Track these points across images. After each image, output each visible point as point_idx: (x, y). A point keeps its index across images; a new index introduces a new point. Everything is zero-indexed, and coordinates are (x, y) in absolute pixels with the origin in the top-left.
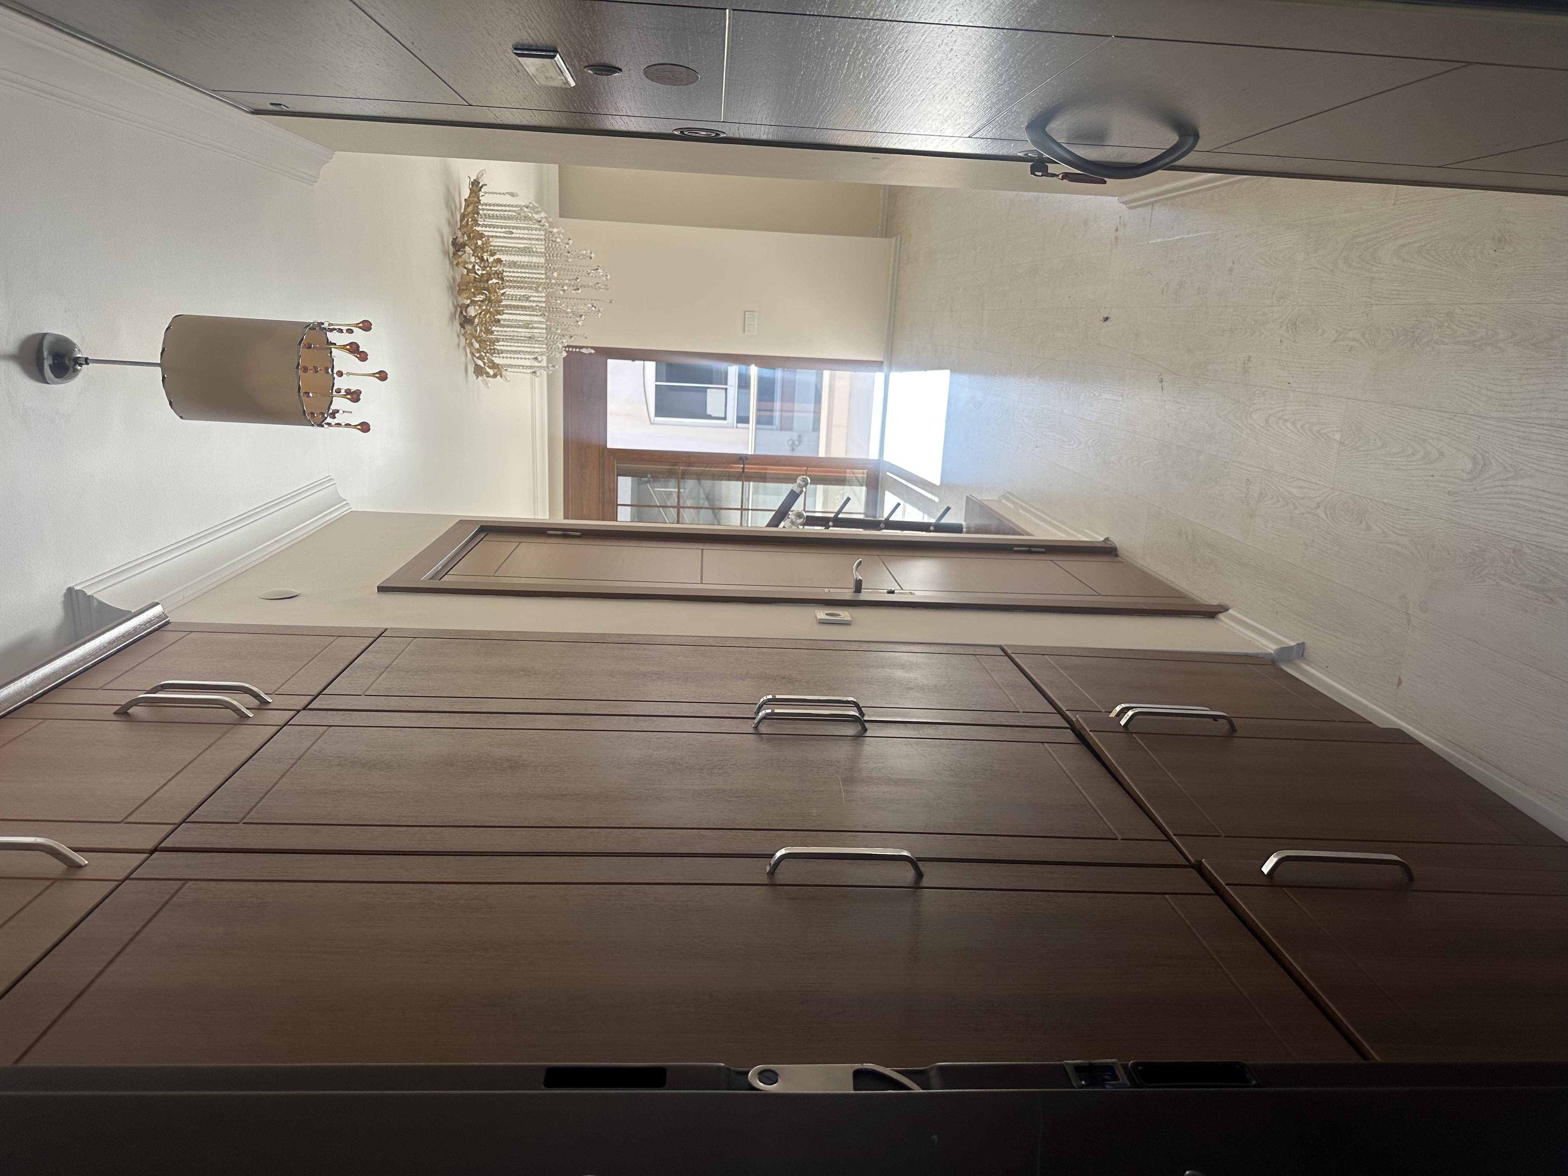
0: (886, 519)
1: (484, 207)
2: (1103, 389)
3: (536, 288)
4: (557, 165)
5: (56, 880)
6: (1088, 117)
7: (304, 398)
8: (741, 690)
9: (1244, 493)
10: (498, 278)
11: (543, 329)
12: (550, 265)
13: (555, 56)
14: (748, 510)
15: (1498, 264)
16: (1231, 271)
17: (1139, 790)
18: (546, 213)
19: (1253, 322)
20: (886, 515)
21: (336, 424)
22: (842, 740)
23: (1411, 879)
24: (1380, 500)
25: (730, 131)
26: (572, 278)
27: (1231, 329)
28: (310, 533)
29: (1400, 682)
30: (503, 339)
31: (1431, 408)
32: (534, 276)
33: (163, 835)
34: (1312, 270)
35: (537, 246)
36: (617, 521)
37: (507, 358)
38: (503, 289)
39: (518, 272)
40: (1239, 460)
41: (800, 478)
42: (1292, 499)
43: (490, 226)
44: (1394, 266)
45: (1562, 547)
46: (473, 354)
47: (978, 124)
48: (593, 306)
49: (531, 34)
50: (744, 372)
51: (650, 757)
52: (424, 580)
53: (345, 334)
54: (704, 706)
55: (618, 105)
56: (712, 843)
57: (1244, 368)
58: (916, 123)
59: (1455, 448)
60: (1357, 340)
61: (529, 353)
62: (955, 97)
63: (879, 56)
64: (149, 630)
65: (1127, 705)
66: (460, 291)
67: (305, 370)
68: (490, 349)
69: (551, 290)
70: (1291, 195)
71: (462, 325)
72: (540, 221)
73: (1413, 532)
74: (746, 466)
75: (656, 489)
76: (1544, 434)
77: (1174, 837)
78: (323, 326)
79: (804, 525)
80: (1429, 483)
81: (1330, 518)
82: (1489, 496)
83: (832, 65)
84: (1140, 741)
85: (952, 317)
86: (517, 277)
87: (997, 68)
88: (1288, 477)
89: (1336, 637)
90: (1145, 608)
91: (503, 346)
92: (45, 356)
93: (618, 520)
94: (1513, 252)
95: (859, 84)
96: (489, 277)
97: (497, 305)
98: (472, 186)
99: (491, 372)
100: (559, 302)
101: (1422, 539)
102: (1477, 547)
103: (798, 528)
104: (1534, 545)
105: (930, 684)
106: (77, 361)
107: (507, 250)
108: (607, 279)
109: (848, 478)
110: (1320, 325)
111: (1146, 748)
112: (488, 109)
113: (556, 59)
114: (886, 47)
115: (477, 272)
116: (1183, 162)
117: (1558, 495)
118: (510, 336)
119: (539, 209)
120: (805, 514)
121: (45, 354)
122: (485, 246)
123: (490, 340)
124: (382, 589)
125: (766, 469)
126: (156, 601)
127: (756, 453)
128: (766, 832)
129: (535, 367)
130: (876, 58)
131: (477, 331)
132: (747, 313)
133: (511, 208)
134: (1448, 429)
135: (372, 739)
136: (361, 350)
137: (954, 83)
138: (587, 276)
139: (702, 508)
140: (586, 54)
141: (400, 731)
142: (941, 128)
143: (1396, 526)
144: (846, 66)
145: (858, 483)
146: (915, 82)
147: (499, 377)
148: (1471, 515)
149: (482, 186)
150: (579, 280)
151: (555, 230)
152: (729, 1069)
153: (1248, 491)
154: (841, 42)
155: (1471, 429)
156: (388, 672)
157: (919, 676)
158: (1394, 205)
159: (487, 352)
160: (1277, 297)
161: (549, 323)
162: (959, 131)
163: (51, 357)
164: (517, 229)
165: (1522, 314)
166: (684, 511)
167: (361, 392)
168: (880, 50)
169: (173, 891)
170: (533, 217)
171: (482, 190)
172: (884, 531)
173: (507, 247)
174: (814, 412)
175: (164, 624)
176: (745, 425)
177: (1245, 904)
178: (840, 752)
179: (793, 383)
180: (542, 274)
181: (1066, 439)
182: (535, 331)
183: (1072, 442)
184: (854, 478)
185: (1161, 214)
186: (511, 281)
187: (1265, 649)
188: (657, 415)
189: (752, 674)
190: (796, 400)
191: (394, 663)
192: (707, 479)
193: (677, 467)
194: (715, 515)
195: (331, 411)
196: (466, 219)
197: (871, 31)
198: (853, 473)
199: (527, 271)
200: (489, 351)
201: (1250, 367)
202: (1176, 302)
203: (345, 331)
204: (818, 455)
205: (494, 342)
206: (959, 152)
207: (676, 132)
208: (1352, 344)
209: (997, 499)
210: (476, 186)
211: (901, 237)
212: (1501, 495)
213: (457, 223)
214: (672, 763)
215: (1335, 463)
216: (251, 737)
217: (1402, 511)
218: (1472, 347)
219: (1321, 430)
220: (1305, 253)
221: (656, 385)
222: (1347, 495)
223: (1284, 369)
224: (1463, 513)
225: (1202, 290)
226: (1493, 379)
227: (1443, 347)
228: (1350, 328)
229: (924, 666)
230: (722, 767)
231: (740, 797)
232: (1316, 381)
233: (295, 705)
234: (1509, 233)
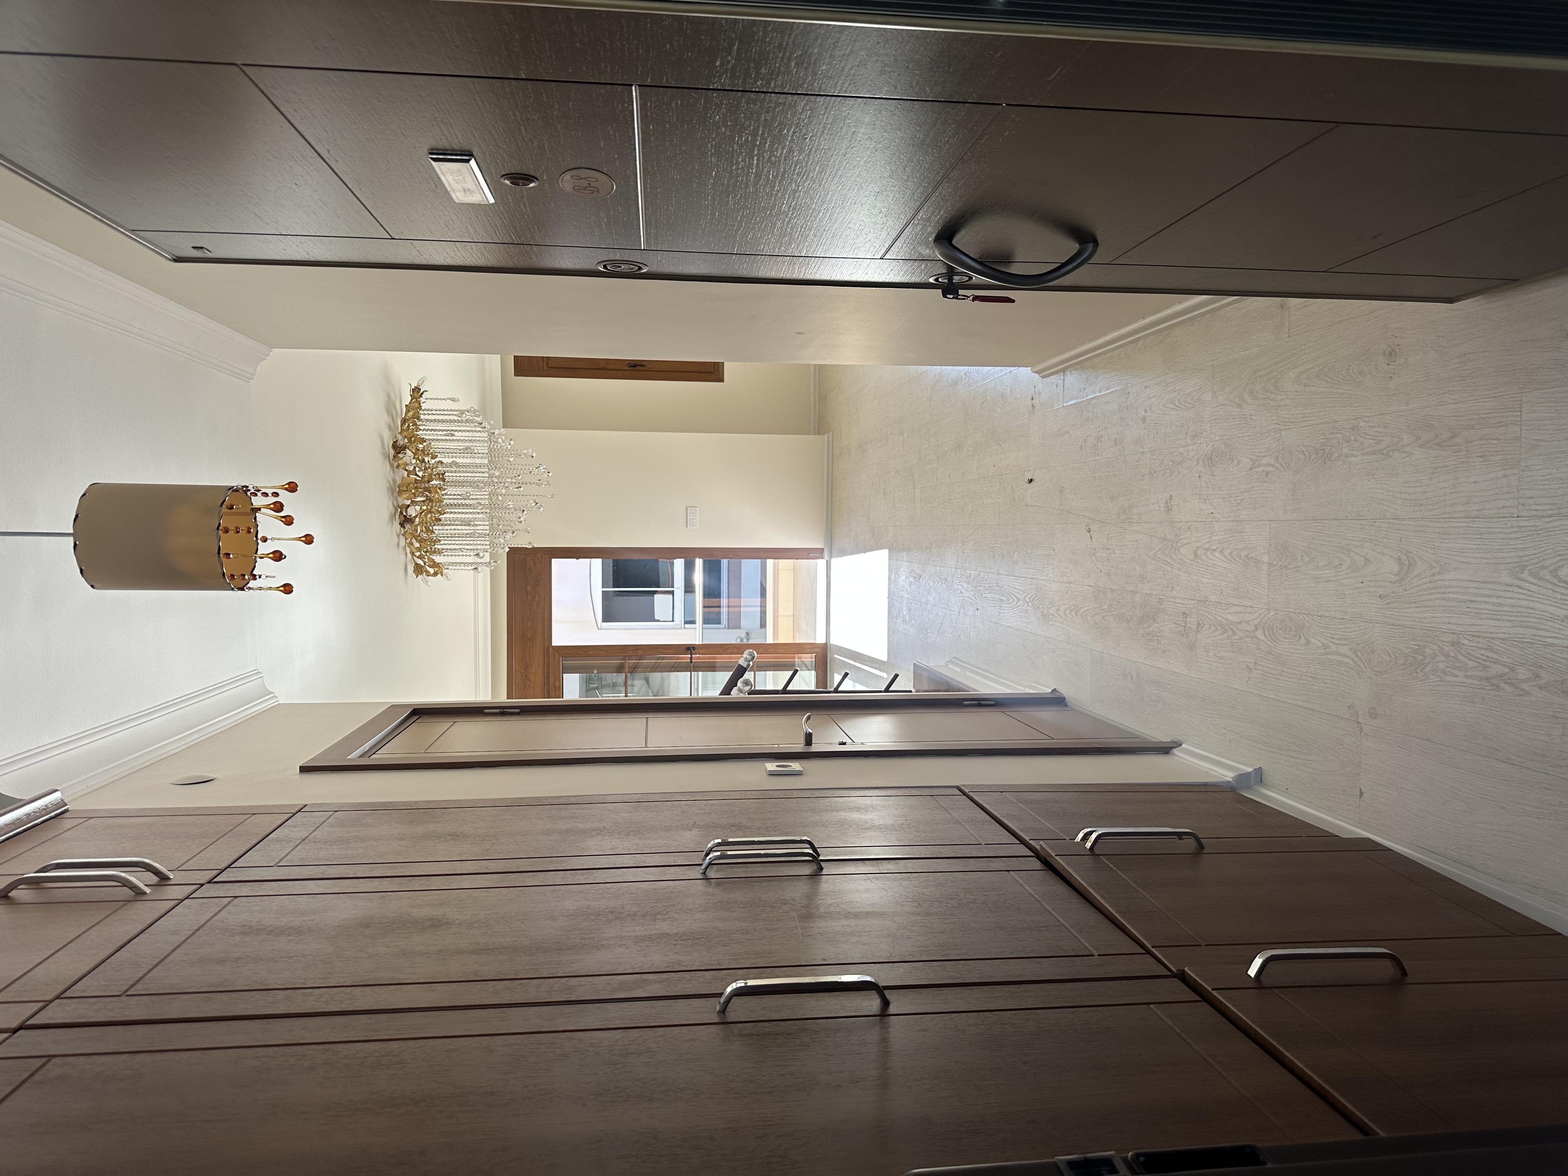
1: (425, 412)
2: (1034, 546)
3: (478, 487)
7: (224, 560)
8: (688, 839)
9: (1182, 626)
10: (440, 479)
11: (485, 525)
12: (493, 465)
13: (470, 161)
15: (1392, 375)
16: (1144, 419)
18: (488, 416)
19: (1171, 463)
21: (257, 588)
22: (797, 880)
23: (1404, 973)
24: (1315, 614)
25: (652, 262)
26: (514, 477)
27: (1150, 473)
29: (1361, 794)
30: (444, 537)
31: (1351, 518)
32: (477, 475)
33: (30, 1013)
34: (1221, 407)
35: (478, 448)
37: (448, 556)
38: (444, 489)
39: (459, 472)
40: (1173, 595)
41: (747, 652)
42: (1230, 626)
43: (431, 430)
44: (1297, 392)
45: (1498, 633)
46: (413, 554)
47: (888, 241)
48: (535, 502)
49: (445, 132)
50: (689, 569)
51: (588, 908)
52: (353, 757)
53: (269, 497)
54: (647, 857)
57: (1167, 507)
59: (1380, 553)
60: (1272, 465)
61: (471, 550)
62: (863, 200)
63: (785, 145)
65: (1089, 829)
66: (400, 493)
67: (227, 531)
68: (431, 548)
69: (494, 488)
71: (402, 525)
72: (482, 424)
73: (1352, 640)
74: (693, 656)
76: (1462, 527)
77: (1153, 949)
78: (247, 490)
80: (1360, 590)
81: (1269, 639)
82: (1419, 594)
83: (742, 161)
84: (1107, 862)
85: (886, 499)
86: (459, 477)
88: (1223, 605)
89: (1291, 757)
90: (1099, 747)
91: (444, 544)
93: (564, 698)
94: (1405, 363)
95: (770, 187)
96: (430, 478)
97: (438, 504)
98: (413, 392)
99: (432, 571)
100: (501, 499)
101: (1361, 646)
102: (1415, 645)
103: (745, 697)
104: (1471, 635)
105: (887, 824)
107: (446, 452)
108: (549, 476)
109: (797, 663)
110: (1234, 457)
111: (1115, 868)
113: (471, 164)
114: (791, 133)
115: (418, 473)
117: (1486, 582)
118: (451, 534)
119: (480, 413)
122: (426, 449)
123: (431, 539)
124: (304, 769)
125: (714, 658)
126: (55, 787)
127: (704, 642)
128: (716, 971)
129: (476, 563)
130: (783, 148)
131: (417, 531)
132: (689, 508)
133: (452, 413)
134: (1370, 536)
135: (281, 907)
138: (529, 474)
140: (501, 158)
141: (313, 898)
142: (853, 248)
143: (1334, 637)
144: (755, 162)
145: (805, 668)
146: (824, 181)
147: (439, 575)
148: (1405, 615)
149: (423, 392)
150: (520, 477)
151: (496, 432)
153: (1186, 624)
154: (748, 127)
155: (1392, 532)
156: (305, 843)
157: (875, 817)
158: (1288, 337)
159: (428, 552)
160: (1190, 436)
161: (490, 520)
162: (871, 251)
164: (458, 432)
165: (1423, 418)
167: (285, 553)
168: (786, 138)
169: (35, 1069)
170: (475, 420)
171: (423, 396)
172: (834, 695)
173: (448, 449)
174: (761, 607)
175: (62, 811)
176: (692, 626)
178: (795, 891)
179: (739, 573)
180: (485, 473)
181: (1005, 599)
182: (477, 528)
183: (1011, 600)
184: (802, 663)
185: (1072, 378)
186: (453, 481)
187: (1223, 778)
188: (604, 621)
189: (699, 825)
190: (742, 594)
191: (311, 836)
193: (624, 661)
195: (253, 575)
196: (407, 424)
197: (774, 109)
198: (802, 657)
199: (470, 471)
200: (429, 550)
201: (1172, 506)
202: (1095, 456)
203: (270, 495)
204: (765, 642)
205: (434, 541)
207: (599, 267)
208: (1270, 468)
209: (944, 664)
210: (417, 393)
211: (833, 434)
212: (1430, 591)
213: (398, 428)
214: (612, 912)
215: (1267, 584)
216: (144, 912)
217: (1338, 621)
218: (1381, 456)
219: (1249, 554)
220: (1212, 392)
221: (603, 592)
222: (1283, 613)
223: (1206, 502)
224: (1398, 614)
225: (1118, 441)
226: (1406, 482)
227: (1353, 459)
228: (1263, 454)
229: (880, 808)
230: (667, 912)
231: (687, 940)
232: (1238, 509)
233: (198, 879)
234: (1398, 347)
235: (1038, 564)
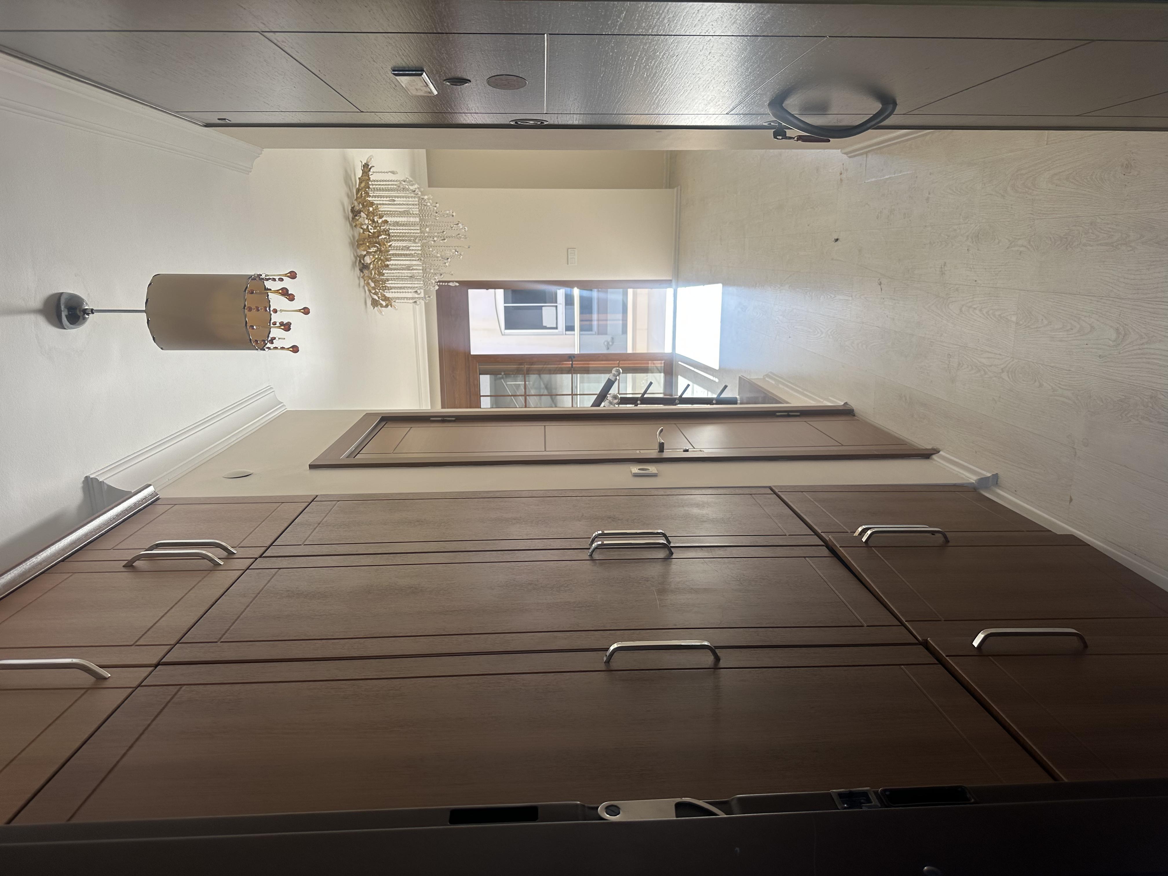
0: (680, 396)
1: (373, 183)
2: (837, 292)
3: (413, 240)
4: (425, 150)
5: (88, 689)
6: (813, 94)
7: (250, 330)
8: (578, 528)
9: (946, 364)
10: (386, 235)
11: (420, 270)
12: (423, 223)
13: (422, 74)
14: (577, 395)
15: (1127, 184)
16: (928, 199)
17: (879, 589)
18: (418, 184)
19: (947, 237)
20: (679, 394)
21: (274, 348)
22: (655, 562)
23: (1086, 646)
24: (1049, 365)
25: (551, 120)
26: (440, 232)
27: (930, 243)
28: (257, 428)
29: (1071, 500)
30: (392, 279)
31: (1083, 294)
32: (412, 231)
33: (163, 653)
34: (988, 196)
35: (413, 210)
36: (480, 408)
37: (395, 292)
38: (389, 242)
39: (400, 229)
40: (942, 340)
41: (614, 369)
42: (983, 367)
43: (378, 197)
44: (1049, 190)
46: (370, 291)
47: (733, 104)
48: (456, 251)
49: (405, 59)
50: (569, 293)
51: (514, 581)
52: (343, 458)
53: (278, 282)
54: (551, 541)
55: (469, 106)
56: (562, 642)
57: (942, 271)
58: (687, 106)
59: (1103, 323)
60: (1025, 247)
61: (411, 288)
62: (715, 86)
63: (657, 60)
64: (145, 505)
65: (866, 526)
66: (359, 246)
67: (250, 309)
68: (382, 287)
69: (425, 241)
70: (969, 141)
71: (361, 270)
72: (415, 191)
73: (1075, 387)
74: (574, 362)
75: (508, 383)
77: (906, 623)
78: (261, 277)
79: (619, 404)
80: (1085, 350)
81: (1012, 380)
82: (1130, 357)
83: (623, 68)
84: (877, 553)
85: (721, 244)
86: (400, 233)
87: (744, 64)
88: (979, 351)
89: (1022, 468)
90: (877, 453)
91: (392, 284)
92: (62, 309)
93: (482, 407)
94: (1138, 175)
95: (644, 81)
96: (379, 234)
97: (386, 254)
98: (364, 168)
99: (384, 303)
100: (431, 249)
101: (1081, 392)
102: (1123, 395)
103: (615, 406)
105: (718, 518)
106: (85, 312)
107: (391, 214)
108: (465, 231)
109: (650, 367)
110: (996, 237)
111: (882, 558)
112: (375, 114)
113: (423, 76)
114: (662, 54)
115: (370, 230)
116: (886, 122)
118: (397, 276)
119: (414, 182)
120: (619, 396)
121: (63, 307)
122: (375, 211)
123: (382, 280)
124: (312, 467)
125: (588, 364)
126: (149, 483)
127: (581, 353)
128: (602, 632)
129: (415, 298)
130: (655, 62)
131: (372, 274)
132: (569, 250)
133: (393, 183)
134: (1097, 309)
135: (310, 577)
136: (290, 293)
137: (713, 76)
138: (451, 229)
139: (542, 395)
140: (444, 71)
141: (331, 570)
142: (706, 109)
143: (1061, 383)
144: (634, 69)
145: (658, 371)
146: (685, 77)
147: (389, 306)
148: (1118, 372)
149: (371, 167)
150: (445, 233)
151: (426, 197)
152: (584, 806)
153: (950, 363)
154: (629, 52)
155: (1114, 308)
156: (320, 527)
157: (710, 512)
158: (1046, 145)
159: (380, 289)
160: (963, 217)
161: (424, 265)
162: (719, 110)
163: (67, 310)
164: (398, 198)
165: (1147, 221)
166: (529, 398)
167: (291, 324)
168: (658, 57)
169: (173, 693)
170: (410, 188)
171: (371, 170)
172: (679, 405)
173: (391, 211)
174: (623, 320)
175: (155, 499)
176: (572, 332)
177: (961, 669)
178: (654, 571)
179: (606, 301)
180: (418, 230)
181: (811, 331)
182: (415, 271)
183: (816, 333)
184: (655, 367)
185: (873, 160)
186: (395, 236)
187: (969, 480)
188: (506, 328)
189: (586, 516)
190: (608, 311)
191: (324, 520)
192: (545, 374)
193: (523, 366)
194: (553, 400)
195: (270, 339)
196: (360, 192)
197: (651, 43)
198: (654, 364)
199: (407, 228)
200: (382, 288)
201: (946, 271)
202: (888, 225)
203: (277, 280)
204: (627, 351)
205: (384, 281)
206: (720, 125)
207: (512, 123)
208: (1022, 249)
209: (762, 378)
210: (366, 168)
211: (681, 188)
212: (1139, 356)
213: (354, 195)
214: (531, 584)
215: (1013, 339)
216: (223, 579)
217: (1065, 372)
218: (1111, 247)
219: (1002, 314)
220: (982, 183)
221: (505, 306)
222: (1024, 362)
223: (971, 271)
224: (1111, 371)
225: (907, 215)
226: (1129, 270)
227: (1089, 248)
228: (1019, 237)
229: (713, 504)
230: (568, 585)
231: (582, 607)
232: (996, 279)
233: (254, 554)
234: (1134, 161)
235: (839, 306)
